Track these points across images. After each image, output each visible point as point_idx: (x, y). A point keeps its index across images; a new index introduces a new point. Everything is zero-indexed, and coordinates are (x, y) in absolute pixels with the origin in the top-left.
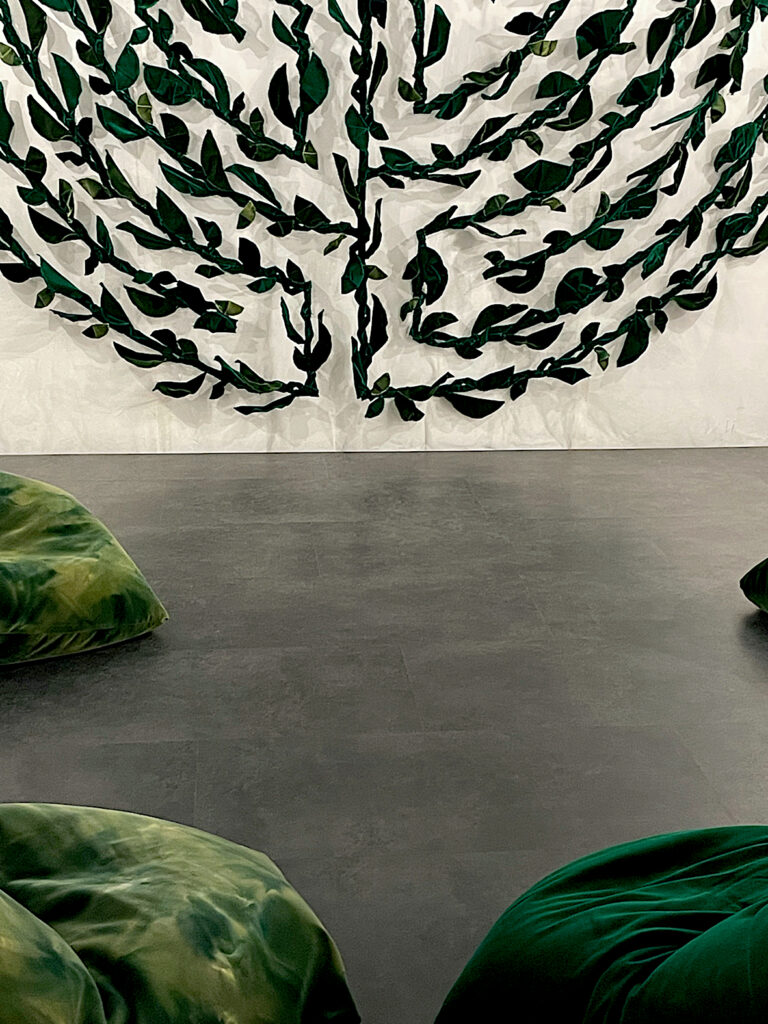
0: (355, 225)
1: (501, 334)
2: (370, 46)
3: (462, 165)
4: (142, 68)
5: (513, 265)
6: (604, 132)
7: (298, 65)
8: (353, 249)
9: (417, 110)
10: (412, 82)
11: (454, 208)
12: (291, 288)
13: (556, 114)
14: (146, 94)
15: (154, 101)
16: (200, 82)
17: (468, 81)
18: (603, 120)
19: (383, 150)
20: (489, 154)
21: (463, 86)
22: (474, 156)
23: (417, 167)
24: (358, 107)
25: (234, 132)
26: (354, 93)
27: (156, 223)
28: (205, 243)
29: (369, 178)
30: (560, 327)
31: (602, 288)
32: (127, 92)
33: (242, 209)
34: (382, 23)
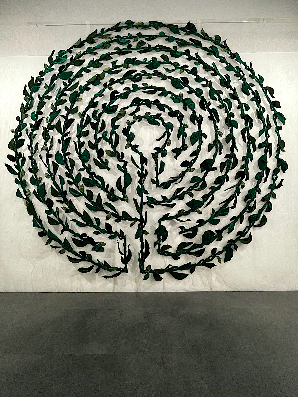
0: (139, 218)
1: (186, 252)
2: (143, 170)
3: (171, 202)
4: (82, 178)
5: (187, 230)
6: (211, 192)
7: (124, 176)
8: (139, 225)
9: (157, 187)
10: (155, 179)
11: (169, 214)
12: (121, 238)
13: (196, 187)
14: (83, 185)
15: (85, 186)
16: (98, 181)
17: (171, 179)
18: (210, 188)
19: (147, 197)
20: (178, 199)
21: (169, 181)
22: (174, 199)
23: (157, 201)
24: (140, 186)
25: (106, 194)
26: (139, 182)
27: (83, 219)
28: (96, 225)
29: (143, 205)
30: (204, 249)
31: (216, 237)
32: (78, 184)
33: (107, 215)
34: (146, 165)
